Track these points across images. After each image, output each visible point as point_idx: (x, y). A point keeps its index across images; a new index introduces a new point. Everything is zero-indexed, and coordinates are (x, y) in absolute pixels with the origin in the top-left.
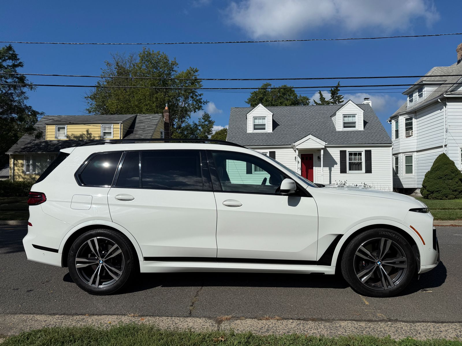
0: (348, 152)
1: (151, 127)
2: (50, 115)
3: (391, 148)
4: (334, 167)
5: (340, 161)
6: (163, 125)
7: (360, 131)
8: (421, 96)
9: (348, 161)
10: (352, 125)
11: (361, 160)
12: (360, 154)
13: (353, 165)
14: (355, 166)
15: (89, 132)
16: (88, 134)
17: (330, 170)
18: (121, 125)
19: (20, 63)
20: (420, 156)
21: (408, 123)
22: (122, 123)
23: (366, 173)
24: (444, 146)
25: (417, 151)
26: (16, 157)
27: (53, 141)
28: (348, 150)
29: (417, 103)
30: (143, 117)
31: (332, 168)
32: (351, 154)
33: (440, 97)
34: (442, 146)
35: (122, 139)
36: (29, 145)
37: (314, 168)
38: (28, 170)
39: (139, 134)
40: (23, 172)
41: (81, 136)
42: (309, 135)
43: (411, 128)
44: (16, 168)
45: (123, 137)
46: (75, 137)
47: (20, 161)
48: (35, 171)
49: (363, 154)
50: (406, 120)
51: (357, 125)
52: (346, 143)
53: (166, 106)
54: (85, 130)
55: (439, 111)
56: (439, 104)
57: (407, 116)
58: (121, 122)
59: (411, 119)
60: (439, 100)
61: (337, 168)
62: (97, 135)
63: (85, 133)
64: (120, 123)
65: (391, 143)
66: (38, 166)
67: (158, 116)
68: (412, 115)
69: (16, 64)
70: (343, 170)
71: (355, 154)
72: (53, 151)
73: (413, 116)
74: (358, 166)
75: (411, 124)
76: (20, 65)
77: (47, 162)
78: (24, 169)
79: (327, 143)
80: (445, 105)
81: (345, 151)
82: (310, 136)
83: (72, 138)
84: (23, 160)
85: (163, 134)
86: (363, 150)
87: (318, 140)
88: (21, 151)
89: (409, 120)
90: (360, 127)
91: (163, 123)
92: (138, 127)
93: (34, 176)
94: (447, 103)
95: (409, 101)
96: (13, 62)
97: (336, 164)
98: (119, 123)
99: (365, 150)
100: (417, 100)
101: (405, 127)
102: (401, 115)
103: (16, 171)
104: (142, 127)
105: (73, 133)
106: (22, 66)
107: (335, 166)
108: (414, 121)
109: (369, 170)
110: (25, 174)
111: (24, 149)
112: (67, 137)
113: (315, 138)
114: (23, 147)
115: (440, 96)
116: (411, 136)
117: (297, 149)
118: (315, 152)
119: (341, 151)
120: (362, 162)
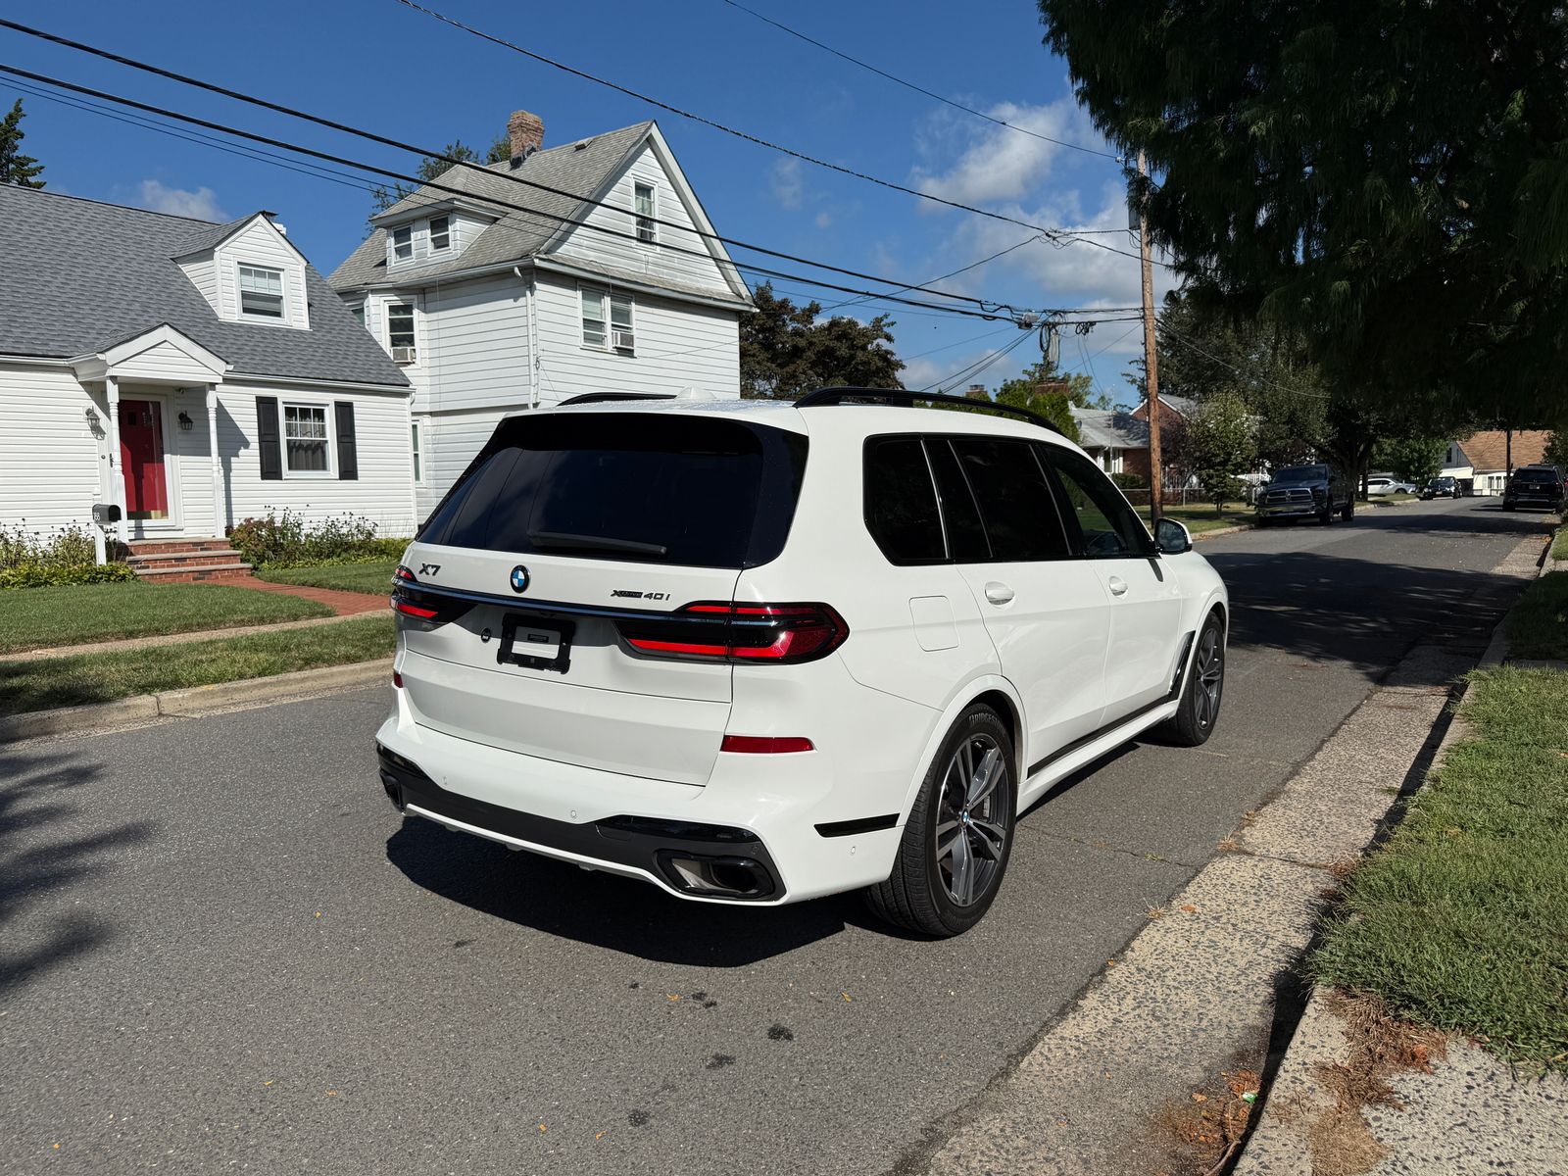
0: (284, 403)
3: (408, 400)
4: (238, 456)
5: (260, 435)
7: (300, 332)
8: (441, 243)
9: (283, 438)
10: (269, 305)
11: (323, 434)
12: (319, 414)
13: (297, 451)
14: (309, 456)
17: (227, 469)
20: (444, 429)
21: (397, 322)
23: (341, 479)
24: (531, 406)
25: (432, 414)
28: (284, 396)
29: (427, 262)
31: (233, 459)
32: (290, 412)
33: (521, 263)
34: (527, 405)
37: (167, 457)
42: (162, 325)
43: (410, 340)
49: (330, 415)
50: (393, 309)
51: (286, 307)
52: (273, 370)
55: (510, 302)
56: (510, 282)
57: (396, 300)
59: (408, 309)
60: (516, 270)
61: (249, 459)
65: (408, 386)
68: (415, 297)
70: (270, 470)
71: (305, 413)
73: (416, 302)
74: (313, 453)
75: (408, 325)
79: (231, 368)
80: (532, 289)
81: (273, 401)
82: (165, 332)
86: (328, 400)
87: (198, 352)
89: (401, 312)
90: (296, 316)
94: (535, 283)
95: (393, 250)
97: (246, 445)
99: (336, 402)
100: (429, 255)
101: (388, 333)
102: (374, 291)
107: (242, 451)
108: (417, 316)
109: (348, 471)
113: (184, 342)
115: (521, 258)
116: (409, 363)
117: (113, 378)
118: (166, 395)
119: (260, 400)
120: (326, 441)
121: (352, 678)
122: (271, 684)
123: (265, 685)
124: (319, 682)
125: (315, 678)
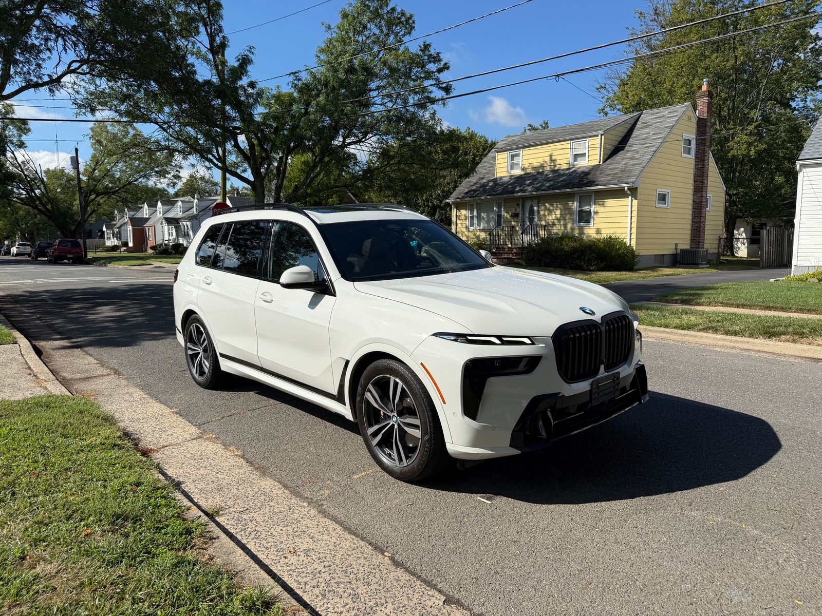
1: (660, 133)
2: (511, 135)
6: (695, 126)
15: (553, 158)
16: (552, 160)
18: (601, 138)
19: (446, 64)
22: (603, 134)
26: (459, 206)
27: (504, 177)
30: (652, 114)
35: (601, 163)
36: (474, 188)
38: (472, 225)
39: (634, 151)
40: (467, 227)
41: (542, 166)
44: (459, 222)
45: (603, 159)
46: (533, 168)
47: (463, 212)
48: (480, 226)
53: (705, 83)
54: (548, 154)
58: (602, 132)
62: (565, 162)
63: (547, 159)
64: (600, 135)
66: (483, 218)
67: (681, 108)
69: (440, 66)
72: (500, 194)
76: (446, 67)
77: (493, 211)
78: (468, 223)
83: (529, 171)
84: (466, 209)
85: (693, 143)
88: (463, 197)
91: (694, 120)
92: (635, 137)
93: (478, 233)
96: (436, 65)
98: (597, 136)
103: (459, 226)
104: (643, 136)
105: (530, 161)
106: (448, 68)
110: (469, 231)
111: (466, 193)
112: (523, 169)
114: (466, 190)
121: (712, 342)
122: (667, 332)
123: (664, 332)
124: (693, 338)
125: (691, 336)
